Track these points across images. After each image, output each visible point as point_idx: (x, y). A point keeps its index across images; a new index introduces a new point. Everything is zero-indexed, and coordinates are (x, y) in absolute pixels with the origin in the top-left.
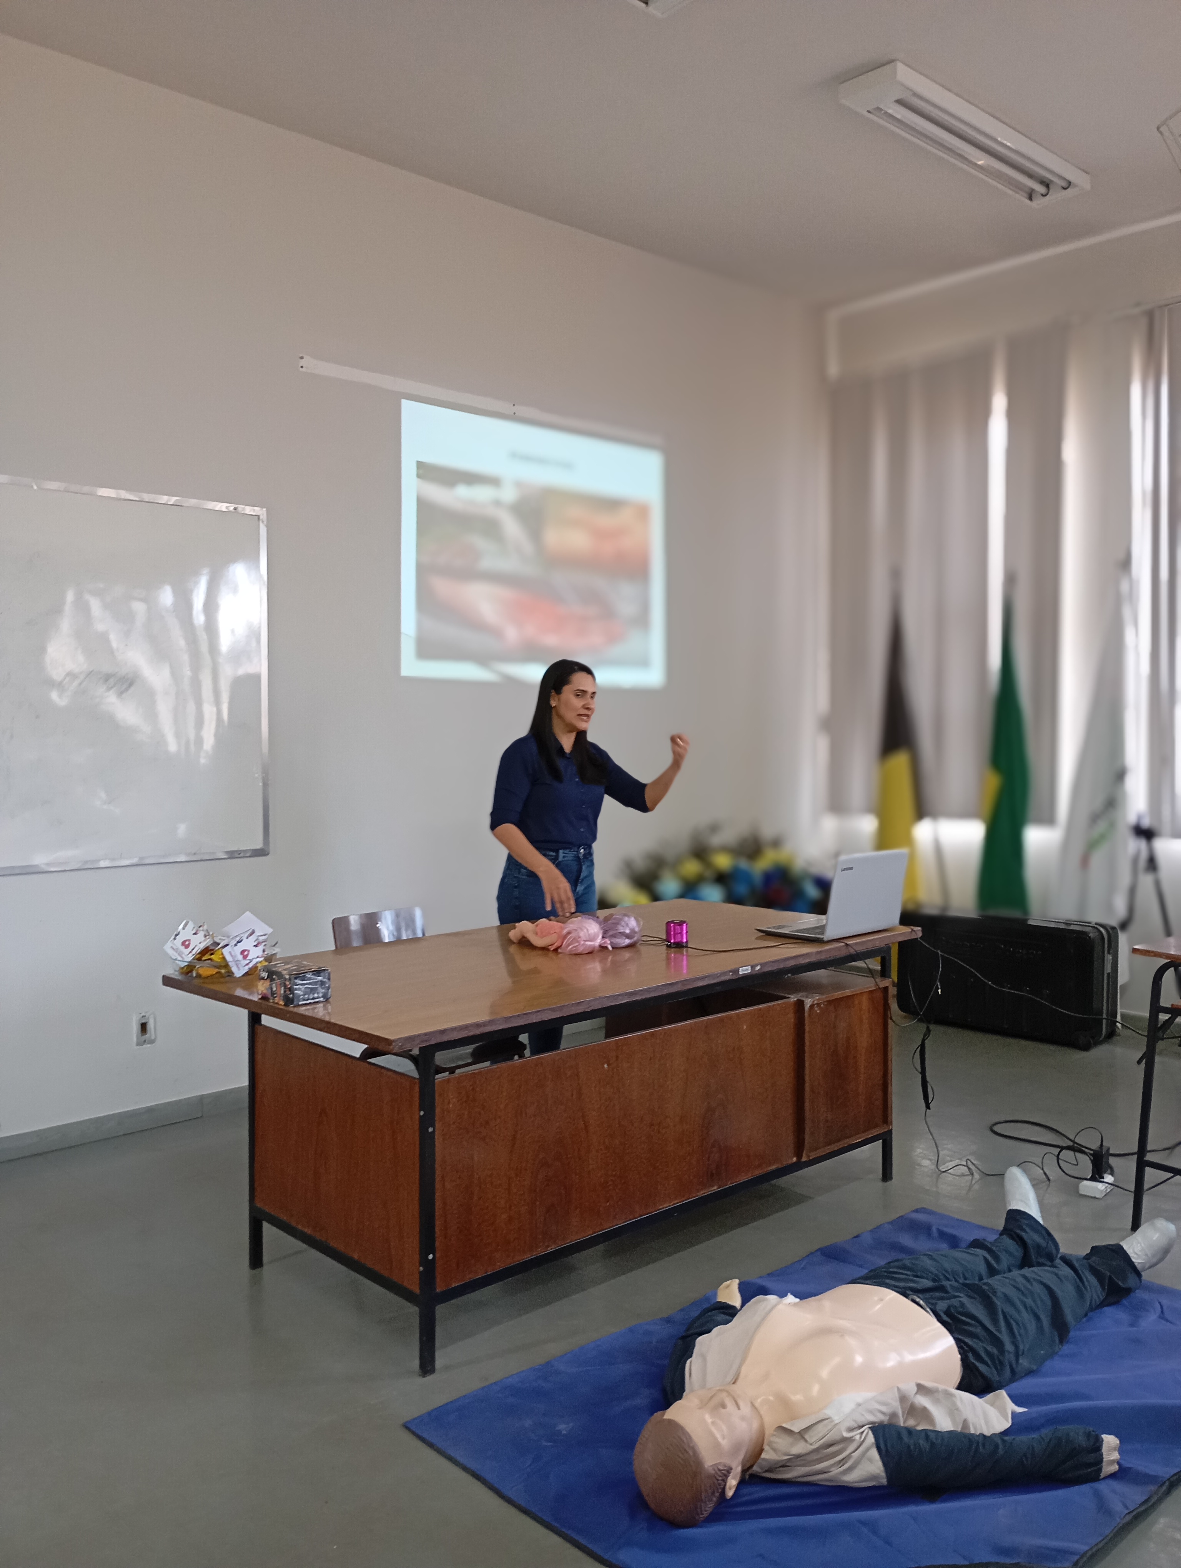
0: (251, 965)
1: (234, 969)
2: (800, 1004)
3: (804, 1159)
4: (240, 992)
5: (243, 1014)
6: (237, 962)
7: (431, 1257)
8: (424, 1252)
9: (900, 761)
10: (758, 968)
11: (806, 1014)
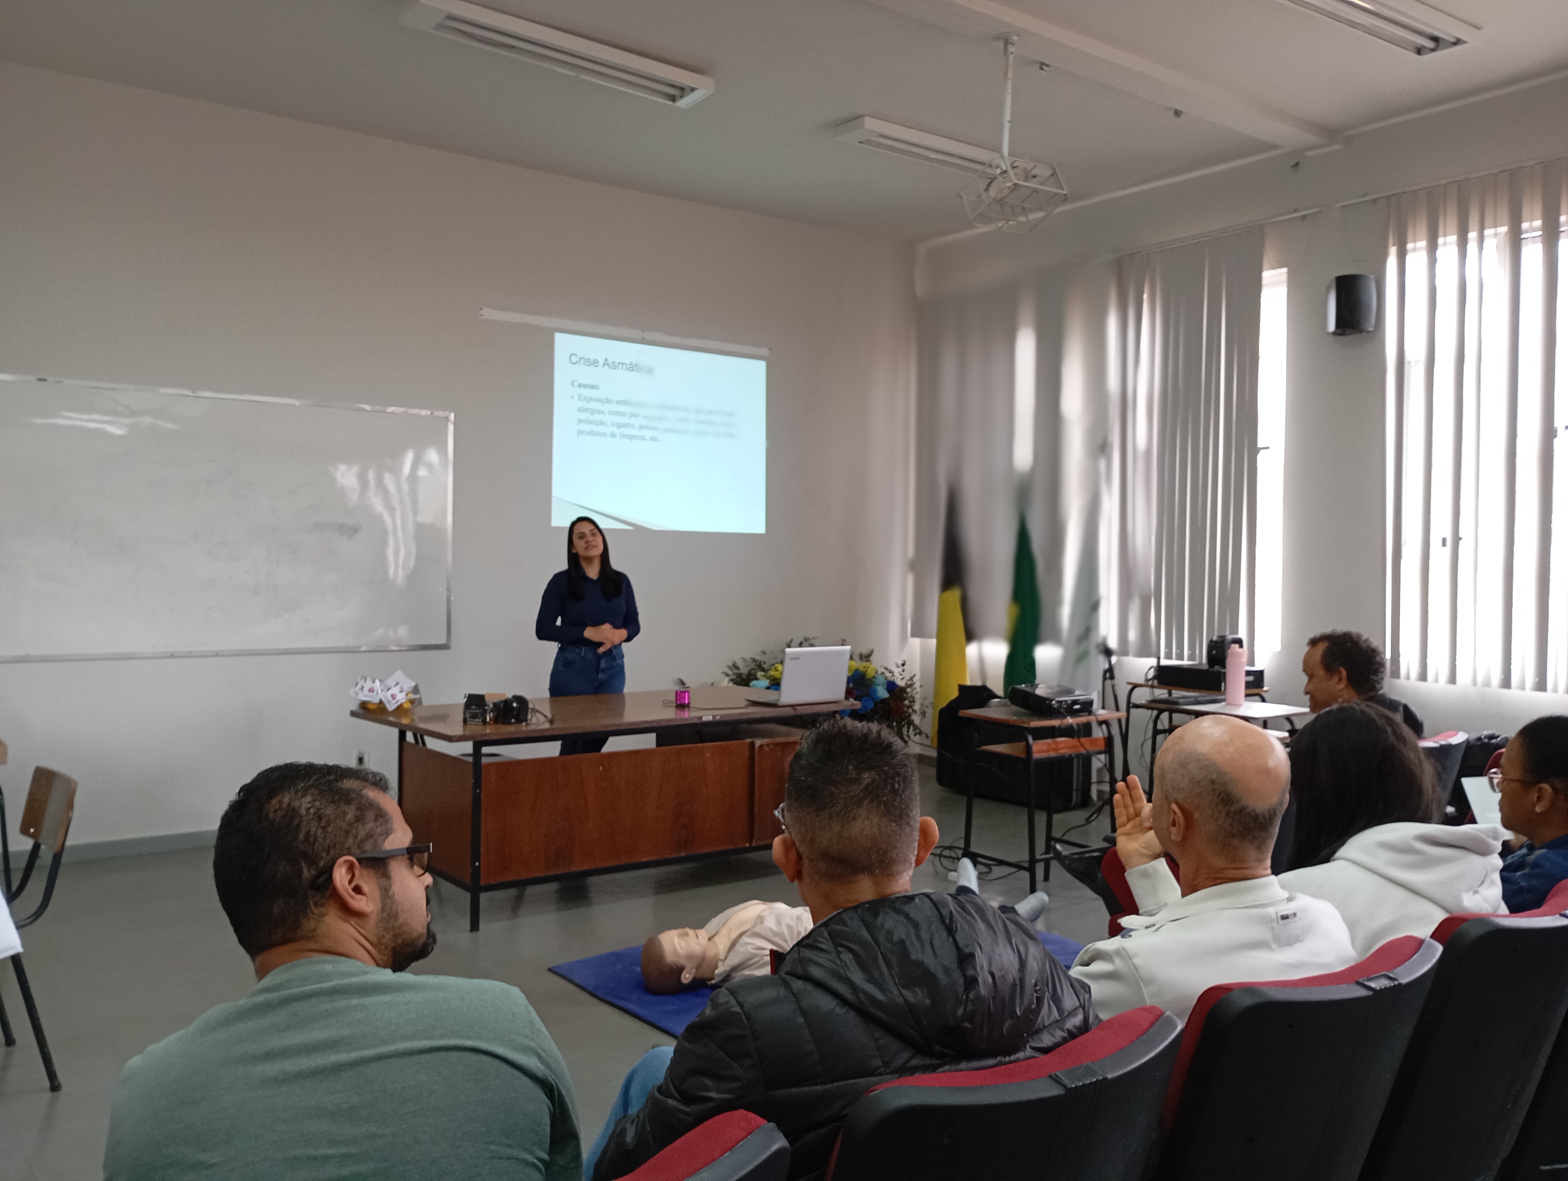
0: (398, 704)
1: (388, 706)
2: (753, 744)
3: (754, 844)
4: (391, 719)
5: (395, 732)
6: (389, 702)
7: (477, 864)
8: (473, 863)
9: (954, 595)
10: (718, 717)
11: (756, 751)
